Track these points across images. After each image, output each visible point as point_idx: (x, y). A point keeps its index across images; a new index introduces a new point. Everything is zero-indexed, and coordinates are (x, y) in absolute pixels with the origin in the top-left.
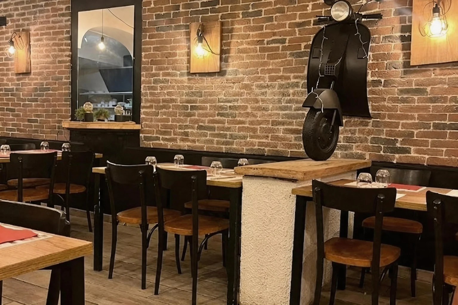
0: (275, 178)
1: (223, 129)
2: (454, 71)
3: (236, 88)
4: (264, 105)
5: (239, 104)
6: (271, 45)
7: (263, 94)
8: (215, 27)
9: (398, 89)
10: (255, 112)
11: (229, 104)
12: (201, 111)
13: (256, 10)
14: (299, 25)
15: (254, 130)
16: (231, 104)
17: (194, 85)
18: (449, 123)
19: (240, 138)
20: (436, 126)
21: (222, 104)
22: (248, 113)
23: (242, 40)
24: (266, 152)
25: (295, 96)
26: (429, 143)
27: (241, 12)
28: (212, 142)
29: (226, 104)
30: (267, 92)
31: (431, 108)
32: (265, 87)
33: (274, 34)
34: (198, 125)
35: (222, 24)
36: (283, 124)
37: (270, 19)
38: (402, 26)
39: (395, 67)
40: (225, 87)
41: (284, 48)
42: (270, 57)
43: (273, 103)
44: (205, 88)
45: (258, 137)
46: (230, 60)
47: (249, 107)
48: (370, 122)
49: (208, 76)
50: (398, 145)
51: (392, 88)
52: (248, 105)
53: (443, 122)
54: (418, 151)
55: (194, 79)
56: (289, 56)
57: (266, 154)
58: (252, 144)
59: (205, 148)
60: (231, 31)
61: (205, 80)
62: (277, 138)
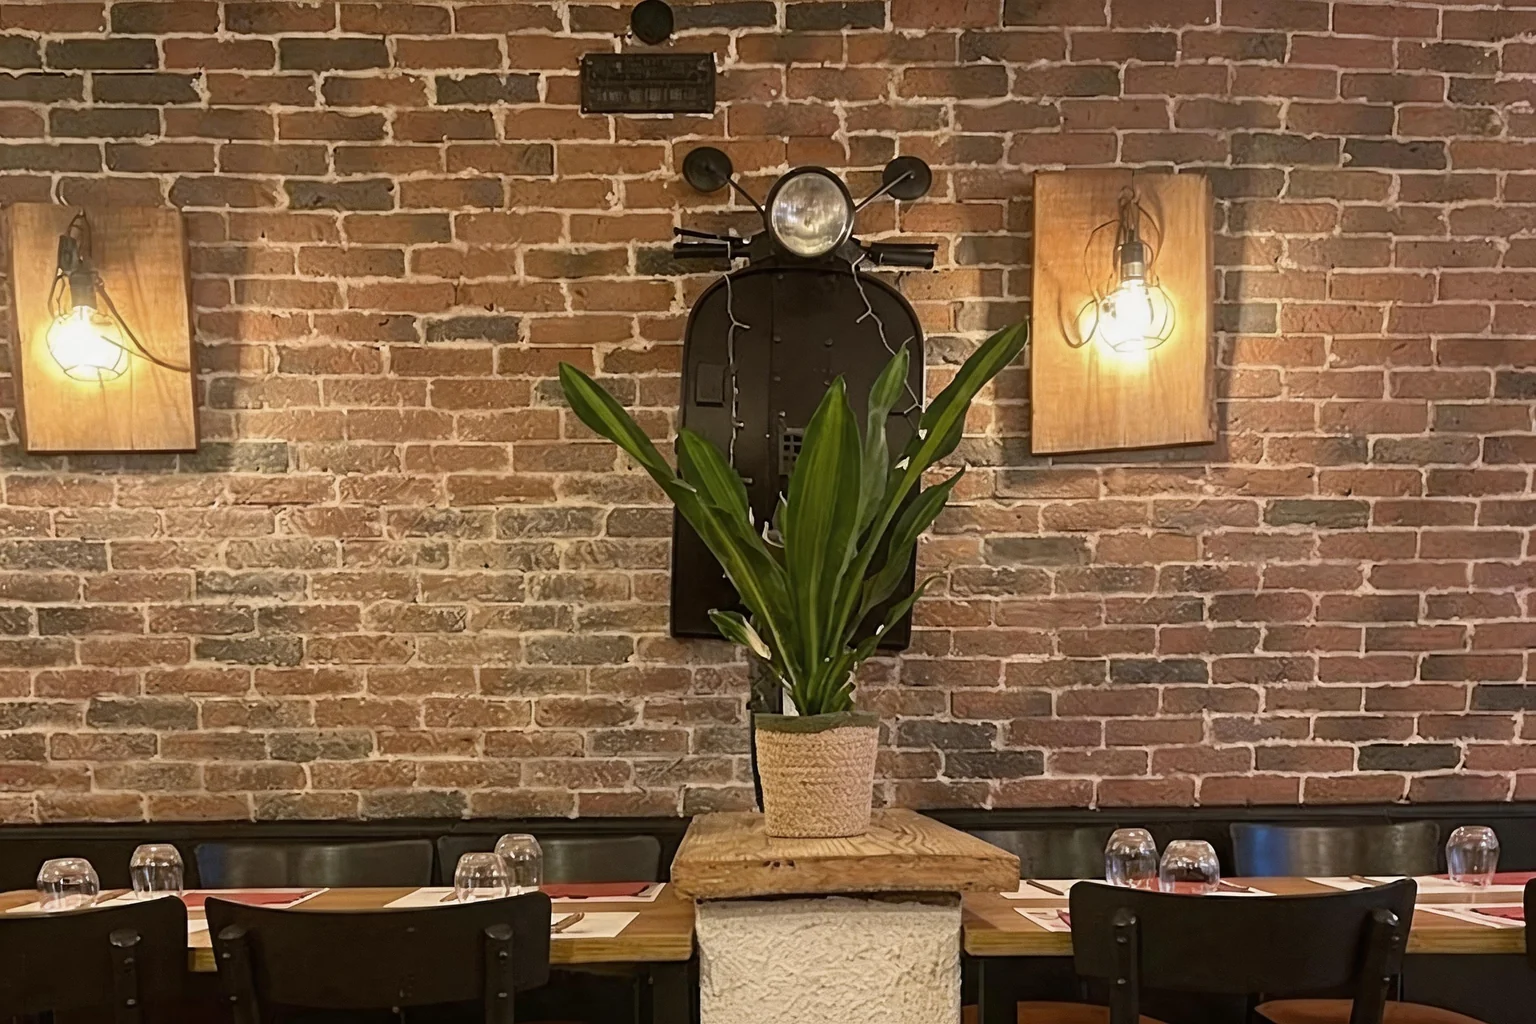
0: (864, 897)
1: (238, 714)
2: (1170, 480)
3: (285, 529)
4: (441, 606)
5: (312, 603)
6: (446, 345)
7: (428, 555)
8: (151, 235)
9: (987, 542)
10: (399, 636)
11: (257, 603)
12: (105, 638)
13: (358, 177)
14: (578, 266)
15: (403, 717)
16: (270, 602)
17: (52, 512)
18: (1163, 658)
19: (333, 750)
20: (1120, 671)
21: (220, 601)
22: (361, 642)
23: (295, 311)
24: (465, 806)
25: (583, 565)
26: (1100, 731)
27: (282, 178)
28: (184, 776)
29: (241, 601)
30: (451, 546)
31: (1104, 607)
32: (432, 527)
33: (462, 295)
34: (95, 701)
35: (190, 227)
36: (538, 685)
37: (436, 228)
38: (991, 304)
39: (973, 457)
40: (231, 522)
41: (513, 362)
42: (449, 395)
43: (484, 596)
44: (120, 525)
45: (421, 744)
46: (243, 396)
47: (364, 611)
48: (893, 666)
49: (127, 467)
50: (998, 744)
51: (968, 537)
52: (359, 604)
53: (1143, 656)
54: (1063, 764)
55: (54, 483)
56: (539, 395)
57: (467, 813)
58: (394, 774)
59: (144, 805)
60: (240, 261)
61: (117, 487)
62: (511, 745)
